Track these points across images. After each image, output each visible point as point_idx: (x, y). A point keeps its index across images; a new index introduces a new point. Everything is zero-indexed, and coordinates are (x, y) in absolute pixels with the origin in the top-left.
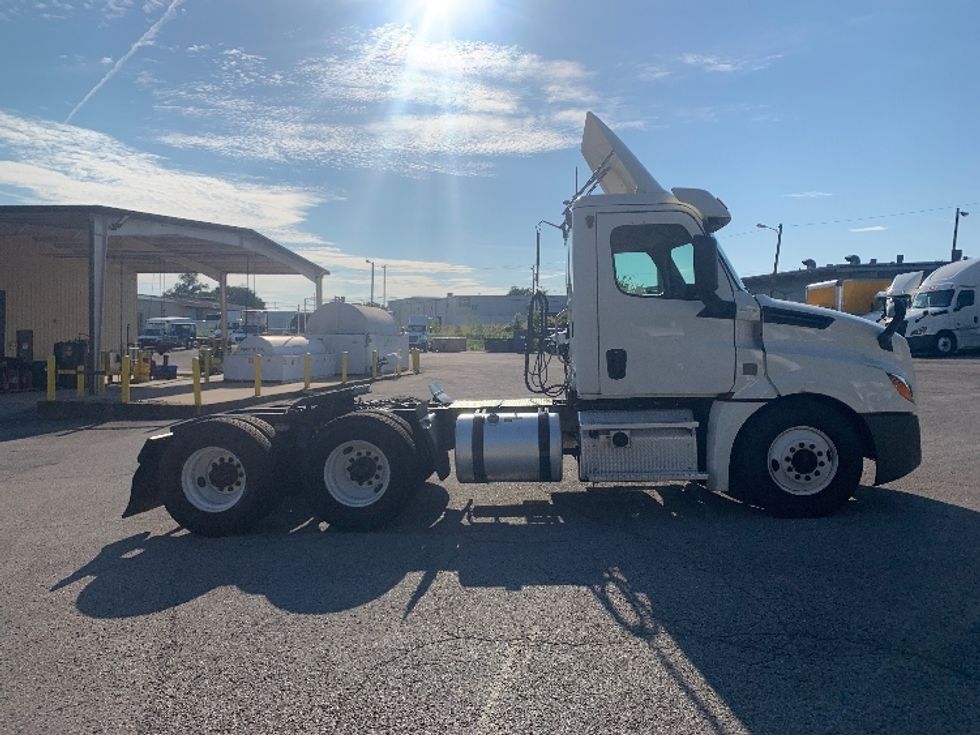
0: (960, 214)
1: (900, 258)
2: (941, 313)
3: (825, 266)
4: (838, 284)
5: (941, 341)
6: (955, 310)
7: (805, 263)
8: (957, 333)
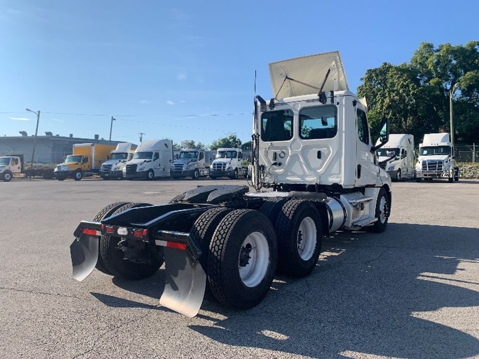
0: (113, 119)
1: (97, 136)
2: (149, 161)
3: (31, 136)
4: (92, 145)
5: (150, 173)
6: (154, 160)
7: (21, 133)
8: (154, 170)
